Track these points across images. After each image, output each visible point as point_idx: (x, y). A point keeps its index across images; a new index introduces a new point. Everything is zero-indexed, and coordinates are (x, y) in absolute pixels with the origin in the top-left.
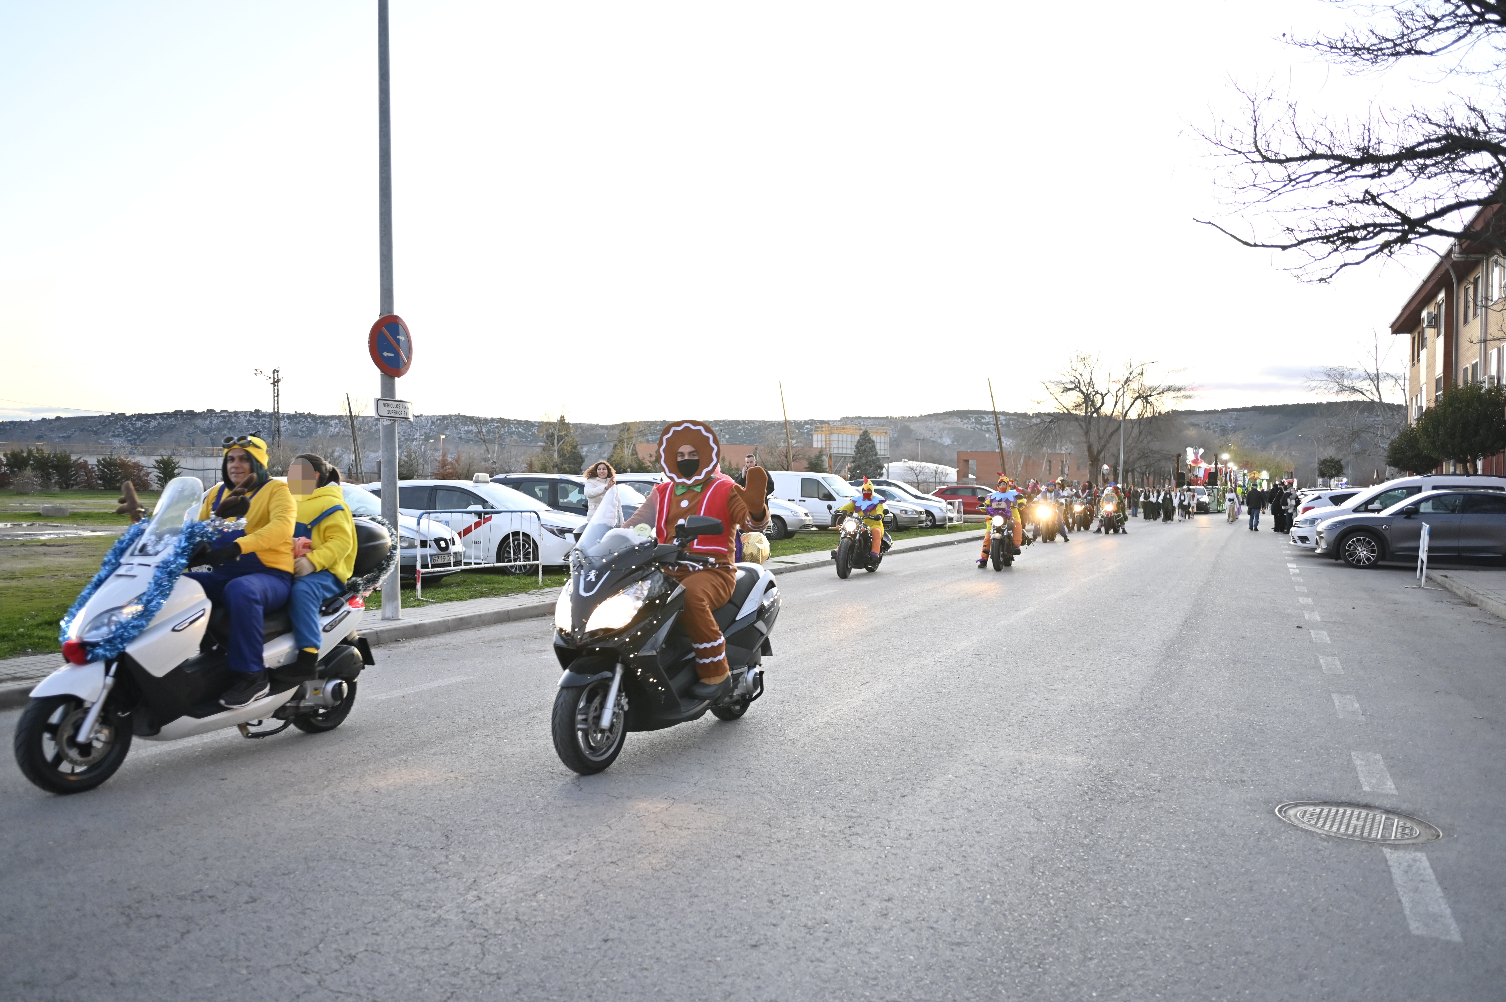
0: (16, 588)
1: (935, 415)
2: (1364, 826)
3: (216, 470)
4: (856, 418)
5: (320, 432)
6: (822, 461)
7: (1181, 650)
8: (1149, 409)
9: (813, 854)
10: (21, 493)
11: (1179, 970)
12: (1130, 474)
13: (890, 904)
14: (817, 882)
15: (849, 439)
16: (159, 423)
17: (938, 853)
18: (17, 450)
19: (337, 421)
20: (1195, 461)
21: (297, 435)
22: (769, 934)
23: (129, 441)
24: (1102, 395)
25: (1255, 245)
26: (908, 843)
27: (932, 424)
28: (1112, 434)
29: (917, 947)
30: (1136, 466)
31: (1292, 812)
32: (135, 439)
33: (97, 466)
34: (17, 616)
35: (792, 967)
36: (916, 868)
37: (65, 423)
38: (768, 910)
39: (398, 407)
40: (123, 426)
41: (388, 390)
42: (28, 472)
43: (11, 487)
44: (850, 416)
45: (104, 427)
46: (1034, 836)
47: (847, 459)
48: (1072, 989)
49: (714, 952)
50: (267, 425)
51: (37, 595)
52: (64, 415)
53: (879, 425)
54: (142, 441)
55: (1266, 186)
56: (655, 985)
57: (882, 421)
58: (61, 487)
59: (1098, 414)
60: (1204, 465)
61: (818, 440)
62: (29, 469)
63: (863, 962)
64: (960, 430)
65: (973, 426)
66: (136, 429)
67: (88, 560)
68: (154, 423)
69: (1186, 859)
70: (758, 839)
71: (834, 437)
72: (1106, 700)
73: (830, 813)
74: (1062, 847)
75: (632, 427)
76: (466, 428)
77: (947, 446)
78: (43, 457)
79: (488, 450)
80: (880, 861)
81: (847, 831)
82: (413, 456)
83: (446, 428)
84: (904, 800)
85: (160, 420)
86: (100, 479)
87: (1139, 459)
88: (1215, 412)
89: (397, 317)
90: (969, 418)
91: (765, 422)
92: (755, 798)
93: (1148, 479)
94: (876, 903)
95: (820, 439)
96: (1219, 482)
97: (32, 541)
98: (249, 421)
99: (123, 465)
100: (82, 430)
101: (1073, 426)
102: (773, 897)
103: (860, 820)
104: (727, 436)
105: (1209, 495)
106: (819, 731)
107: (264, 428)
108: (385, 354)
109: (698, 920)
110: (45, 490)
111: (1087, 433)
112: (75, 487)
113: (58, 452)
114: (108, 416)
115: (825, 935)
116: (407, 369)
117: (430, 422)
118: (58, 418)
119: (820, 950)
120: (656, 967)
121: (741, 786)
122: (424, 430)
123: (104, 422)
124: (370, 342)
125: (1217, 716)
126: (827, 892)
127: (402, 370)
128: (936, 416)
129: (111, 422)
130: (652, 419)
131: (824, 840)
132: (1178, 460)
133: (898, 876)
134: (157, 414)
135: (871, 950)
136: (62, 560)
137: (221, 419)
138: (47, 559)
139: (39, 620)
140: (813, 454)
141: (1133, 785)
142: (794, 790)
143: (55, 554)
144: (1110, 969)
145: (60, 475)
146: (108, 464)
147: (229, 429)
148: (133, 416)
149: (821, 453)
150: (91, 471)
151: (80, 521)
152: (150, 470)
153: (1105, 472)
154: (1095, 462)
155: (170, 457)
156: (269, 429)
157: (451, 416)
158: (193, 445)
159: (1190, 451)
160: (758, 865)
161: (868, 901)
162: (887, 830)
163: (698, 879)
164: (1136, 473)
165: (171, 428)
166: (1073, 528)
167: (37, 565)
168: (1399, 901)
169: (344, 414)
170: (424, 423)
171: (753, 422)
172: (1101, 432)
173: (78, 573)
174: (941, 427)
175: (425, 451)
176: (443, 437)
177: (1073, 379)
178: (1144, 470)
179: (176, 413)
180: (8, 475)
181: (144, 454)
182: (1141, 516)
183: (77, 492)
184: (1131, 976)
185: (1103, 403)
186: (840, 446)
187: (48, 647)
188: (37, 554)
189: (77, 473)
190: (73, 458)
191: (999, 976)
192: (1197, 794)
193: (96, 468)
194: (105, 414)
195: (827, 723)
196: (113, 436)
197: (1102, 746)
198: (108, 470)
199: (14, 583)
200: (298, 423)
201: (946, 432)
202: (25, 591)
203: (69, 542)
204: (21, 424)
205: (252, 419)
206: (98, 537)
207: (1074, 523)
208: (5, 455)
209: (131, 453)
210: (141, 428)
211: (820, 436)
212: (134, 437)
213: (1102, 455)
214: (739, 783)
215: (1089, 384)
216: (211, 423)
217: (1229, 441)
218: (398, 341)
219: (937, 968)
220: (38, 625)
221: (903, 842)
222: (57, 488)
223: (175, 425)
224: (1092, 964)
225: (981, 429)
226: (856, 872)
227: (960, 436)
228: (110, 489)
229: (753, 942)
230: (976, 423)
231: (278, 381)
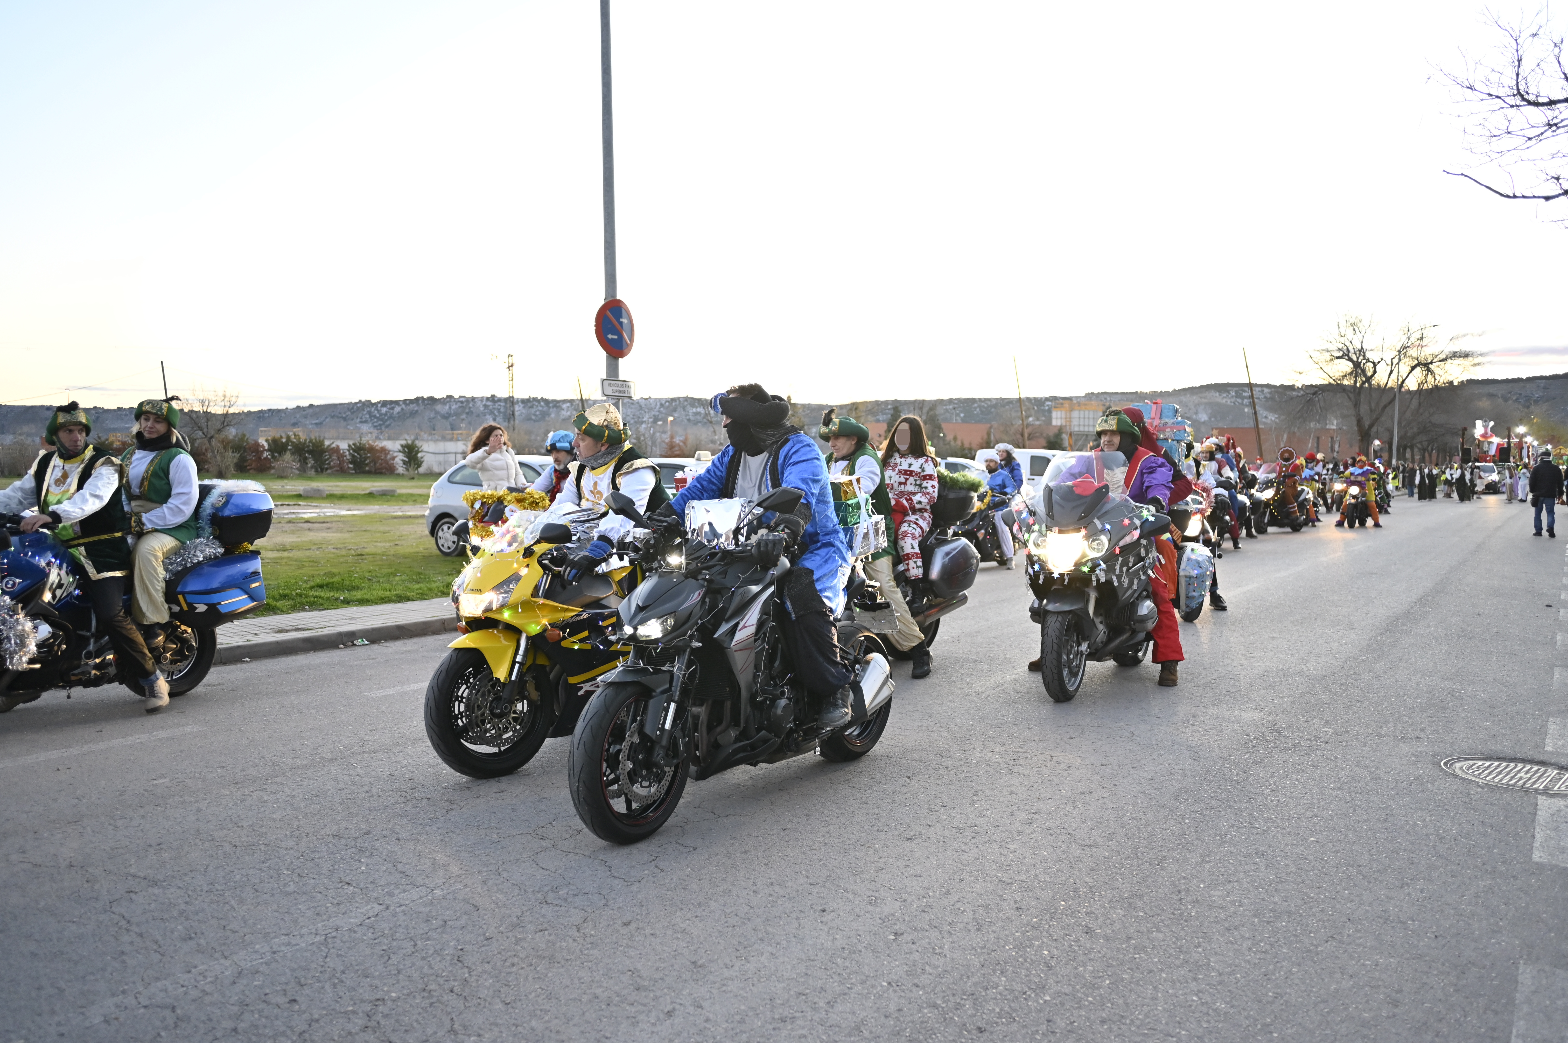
0: (288, 558)
1: (1189, 388)
2: (1529, 779)
3: (456, 453)
4: (1102, 393)
5: (553, 416)
6: (1062, 440)
7: (1403, 624)
8: (1430, 378)
9: (976, 778)
10: (281, 477)
11: (1288, 874)
12: (1408, 450)
13: (1036, 816)
14: (975, 798)
15: (1091, 416)
16: (403, 409)
17: (1091, 781)
18: (277, 436)
19: (568, 404)
20: (1484, 436)
21: (530, 419)
22: (923, 831)
23: (375, 427)
24: (1374, 363)
25: (1515, 197)
26: (1065, 774)
27: (1184, 399)
28: (1385, 407)
29: (1052, 846)
30: (1415, 442)
31: (1458, 765)
32: (380, 425)
33: (349, 451)
34: (293, 581)
35: (939, 854)
36: (1067, 792)
37: (318, 410)
38: (927, 815)
39: (622, 386)
40: (369, 413)
41: (613, 370)
42: (288, 456)
43: (273, 471)
44: (1096, 392)
45: (352, 413)
46: (1187, 772)
47: (1089, 437)
48: (1183, 881)
49: (874, 841)
50: (502, 410)
51: (306, 564)
52: (316, 403)
53: (1127, 400)
54: (387, 427)
55: (1521, 133)
56: (821, 860)
57: (1131, 397)
58: (316, 471)
59: (1370, 384)
60: (1496, 440)
61: (1057, 419)
62: (288, 453)
63: (1001, 854)
64: (1218, 405)
65: (1233, 400)
66: (381, 414)
67: (347, 535)
68: (397, 409)
69: (1331, 795)
70: (929, 765)
71: (1075, 414)
72: (1304, 667)
73: (999, 748)
74: (1211, 782)
75: (861, 408)
76: (694, 410)
77: (1204, 423)
78: (300, 443)
79: (715, 432)
80: (1035, 786)
81: (1012, 762)
82: (642, 438)
83: (675, 410)
84: (1071, 741)
85: (403, 406)
86: (351, 463)
87: (1419, 433)
88: (1519, 380)
89: (620, 301)
90: (1228, 392)
91: (1001, 399)
92: (932, 735)
93: (1430, 455)
94: (1024, 815)
95: (1059, 416)
96: (1512, 459)
97: (296, 518)
98: (485, 406)
99: (372, 449)
100: (333, 417)
101: (1340, 398)
102: (933, 807)
103: (1025, 755)
104: (962, 415)
105: (1499, 473)
106: (1005, 686)
107: (499, 412)
108: (610, 336)
109: (864, 819)
110: (302, 473)
111: (1356, 405)
112: (329, 471)
113: (313, 437)
114: (356, 403)
115: (973, 834)
116: (630, 350)
117: (658, 404)
118: (311, 406)
119: (966, 844)
120: (823, 849)
121: (921, 726)
122: (653, 413)
123: (353, 408)
124: (596, 326)
125: (1417, 684)
126: (981, 805)
127: (625, 351)
128: (1192, 390)
129: (358, 408)
130: (882, 398)
131: (988, 769)
132: (1463, 434)
133: (1049, 796)
134: (400, 401)
135: (1010, 846)
136: (324, 534)
137: (459, 404)
138: (311, 534)
139: (312, 584)
140: (1051, 433)
141: (1301, 737)
142: (969, 731)
143: (318, 530)
144: (1223, 870)
145: (316, 460)
146: (358, 449)
147: (467, 413)
148: (379, 402)
149: (1060, 431)
150: (343, 455)
151: (336, 501)
152: (395, 454)
153: (1376, 448)
154: (1365, 437)
155: (413, 442)
156: (505, 413)
157: (679, 398)
158: (434, 429)
159: (1479, 423)
160: (925, 784)
161: (1017, 813)
162: (1048, 764)
163: (869, 791)
164: (1416, 450)
165: (413, 414)
166: (1332, 507)
167: (304, 539)
168: (1533, 836)
169: (575, 398)
170: (653, 406)
171: (989, 400)
172: (1373, 405)
173: (339, 546)
174: (1196, 401)
175: (654, 433)
176: (671, 419)
177: (1341, 346)
178: (1425, 446)
179: (417, 399)
180: (269, 460)
181: (389, 439)
182: (1416, 496)
183: (329, 475)
184: (1241, 875)
185: (1375, 372)
186: (1082, 423)
187: (322, 605)
188: (302, 529)
189: (330, 457)
190: (327, 443)
191: (1120, 869)
192: (1365, 746)
193: (347, 453)
194: (353, 401)
195: (1015, 679)
196: (361, 422)
197: (1285, 705)
198: (358, 454)
199: (285, 554)
200: (532, 407)
201: (1202, 407)
202: (296, 561)
203: (328, 520)
204: (279, 411)
205: (489, 403)
206: (354, 515)
207: (1333, 503)
208: (267, 441)
209: (377, 438)
210: (386, 414)
211: (1059, 413)
212: (380, 422)
213: (1374, 429)
214: (920, 724)
215: (1360, 351)
216: (450, 408)
217: (1532, 413)
218: (621, 324)
219: (1065, 861)
220: (312, 588)
221: (1060, 772)
222: (313, 472)
223: (417, 411)
224: (1207, 866)
225: (1242, 404)
226: (1012, 792)
227: (1218, 412)
228: (360, 473)
229: (909, 836)
230: (1237, 397)
231: (512, 366)
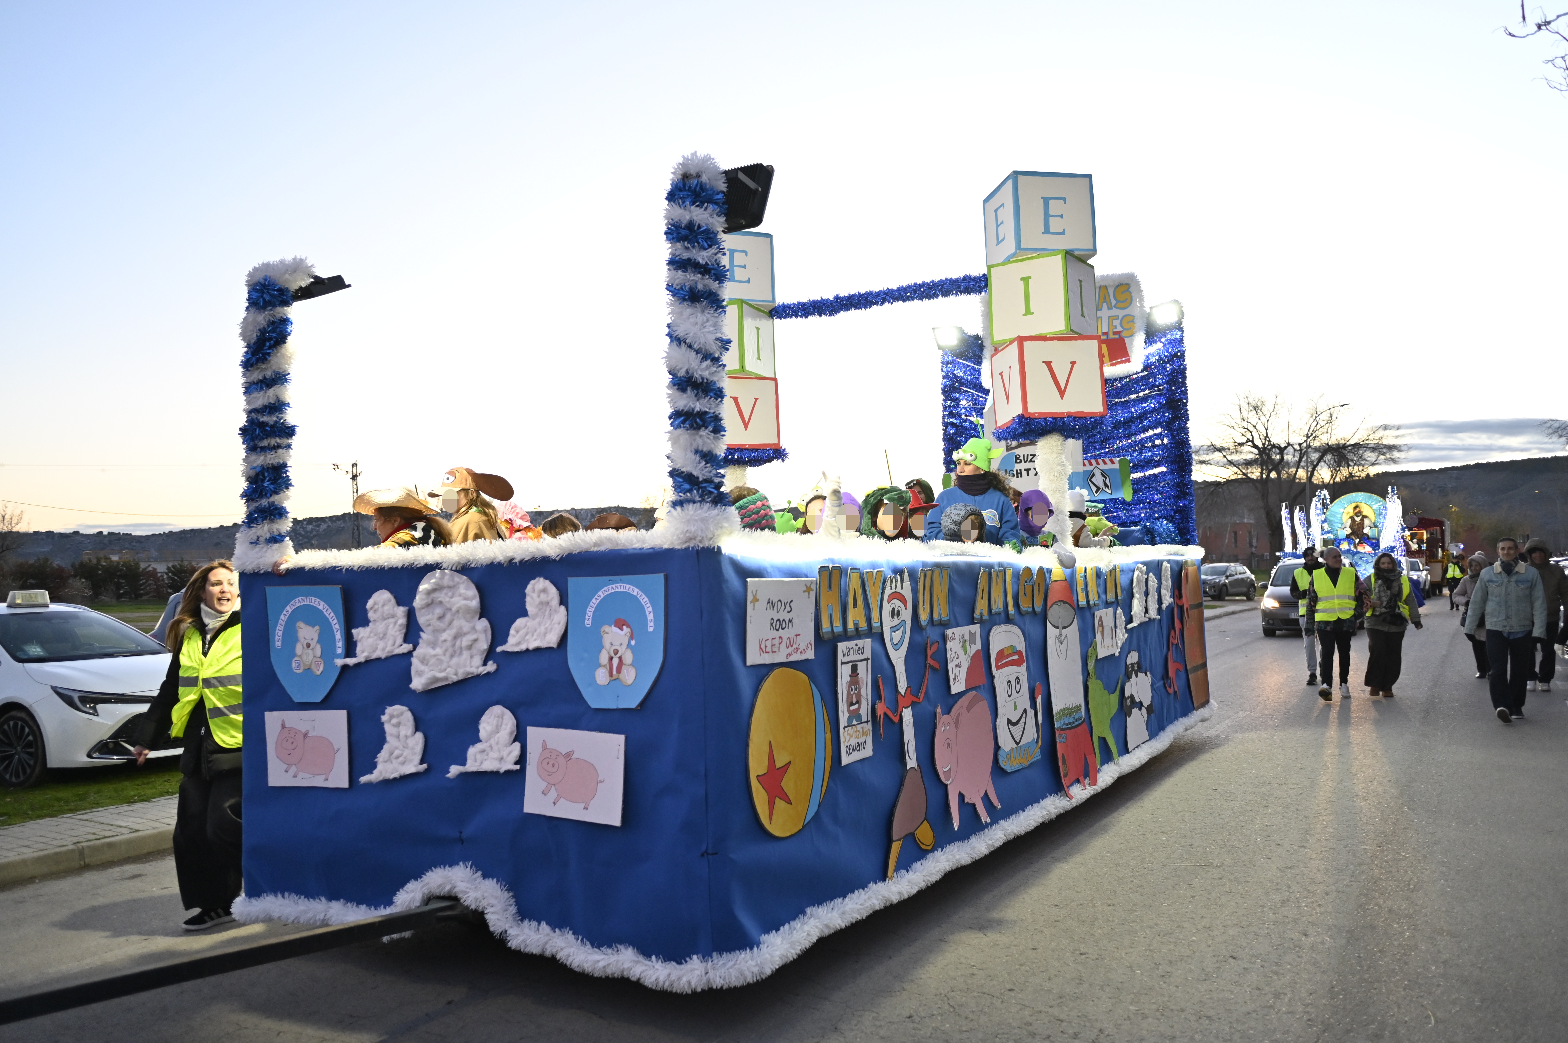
16: (329, 526)
33: (167, 574)
66: (306, 532)
68: (324, 526)
85: (330, 523)
101: (1248, 490)
117: (589, 515)
134: (326, 517)
148: (304, 520)
154: (1276, 531)
177: (1244, 432)
185: (1282, 458)
189: (146, 582)
190: (143, 565)
193: (165, 576)
198: (178, 577)
210: (311, 532)
212: (305, 540)
215: (1263, 436)
217: (1450, 502)
223: (344, 527)
